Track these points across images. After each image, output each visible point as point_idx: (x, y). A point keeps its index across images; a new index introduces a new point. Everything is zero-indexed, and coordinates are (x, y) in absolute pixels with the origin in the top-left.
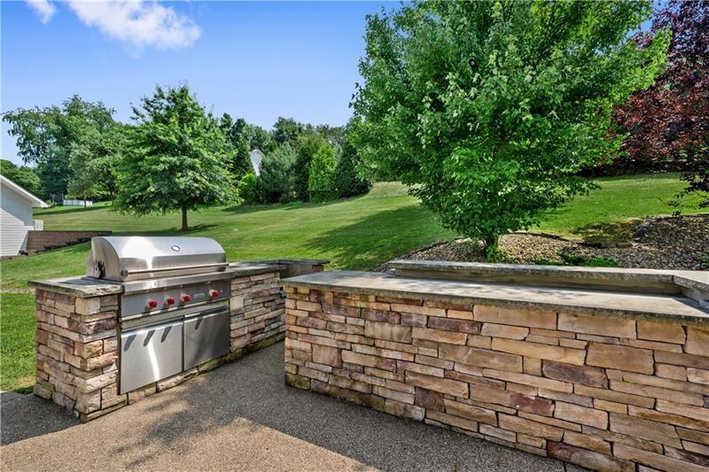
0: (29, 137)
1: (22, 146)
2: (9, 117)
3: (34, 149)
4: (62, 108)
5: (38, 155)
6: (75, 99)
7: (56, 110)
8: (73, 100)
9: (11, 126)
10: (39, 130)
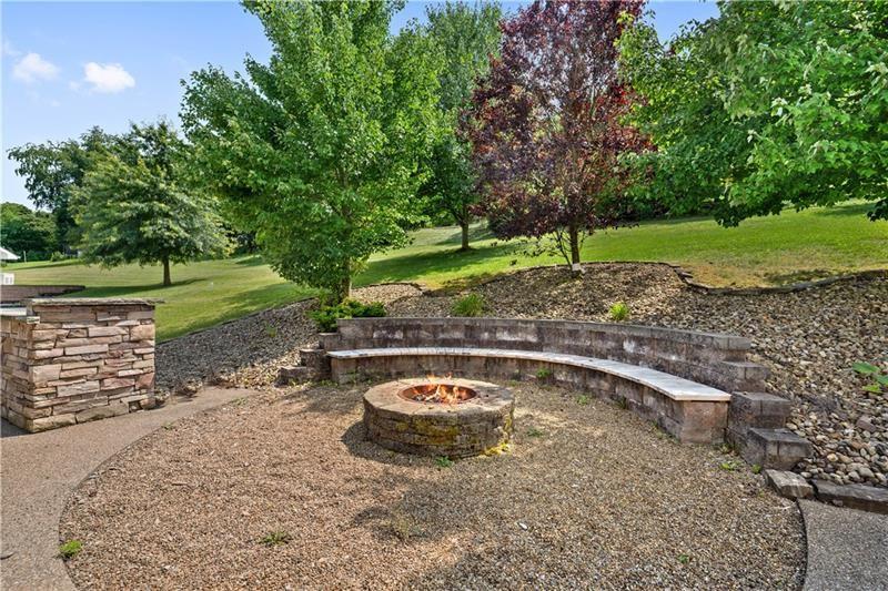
0: (40, 176)
1: (33, 188)
2: (16, 155)
3: (47, 191)
4: (80, 141)
5: (51, 198)
6: (95, 131)
7: (74, 145)
8: (93, 132)
9: (18, 165)
10: (51, 168)
